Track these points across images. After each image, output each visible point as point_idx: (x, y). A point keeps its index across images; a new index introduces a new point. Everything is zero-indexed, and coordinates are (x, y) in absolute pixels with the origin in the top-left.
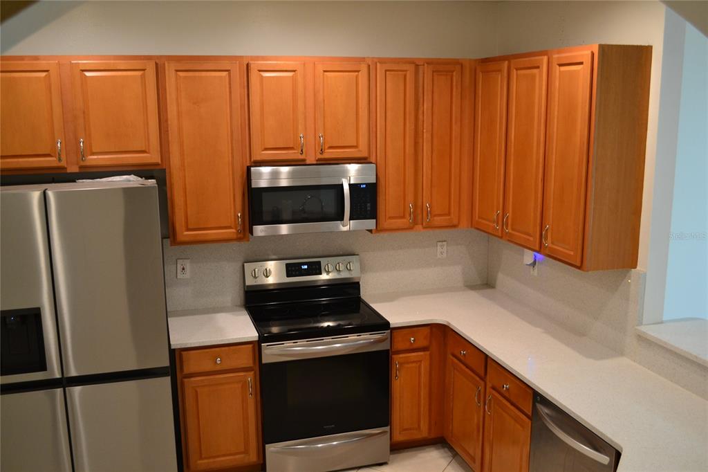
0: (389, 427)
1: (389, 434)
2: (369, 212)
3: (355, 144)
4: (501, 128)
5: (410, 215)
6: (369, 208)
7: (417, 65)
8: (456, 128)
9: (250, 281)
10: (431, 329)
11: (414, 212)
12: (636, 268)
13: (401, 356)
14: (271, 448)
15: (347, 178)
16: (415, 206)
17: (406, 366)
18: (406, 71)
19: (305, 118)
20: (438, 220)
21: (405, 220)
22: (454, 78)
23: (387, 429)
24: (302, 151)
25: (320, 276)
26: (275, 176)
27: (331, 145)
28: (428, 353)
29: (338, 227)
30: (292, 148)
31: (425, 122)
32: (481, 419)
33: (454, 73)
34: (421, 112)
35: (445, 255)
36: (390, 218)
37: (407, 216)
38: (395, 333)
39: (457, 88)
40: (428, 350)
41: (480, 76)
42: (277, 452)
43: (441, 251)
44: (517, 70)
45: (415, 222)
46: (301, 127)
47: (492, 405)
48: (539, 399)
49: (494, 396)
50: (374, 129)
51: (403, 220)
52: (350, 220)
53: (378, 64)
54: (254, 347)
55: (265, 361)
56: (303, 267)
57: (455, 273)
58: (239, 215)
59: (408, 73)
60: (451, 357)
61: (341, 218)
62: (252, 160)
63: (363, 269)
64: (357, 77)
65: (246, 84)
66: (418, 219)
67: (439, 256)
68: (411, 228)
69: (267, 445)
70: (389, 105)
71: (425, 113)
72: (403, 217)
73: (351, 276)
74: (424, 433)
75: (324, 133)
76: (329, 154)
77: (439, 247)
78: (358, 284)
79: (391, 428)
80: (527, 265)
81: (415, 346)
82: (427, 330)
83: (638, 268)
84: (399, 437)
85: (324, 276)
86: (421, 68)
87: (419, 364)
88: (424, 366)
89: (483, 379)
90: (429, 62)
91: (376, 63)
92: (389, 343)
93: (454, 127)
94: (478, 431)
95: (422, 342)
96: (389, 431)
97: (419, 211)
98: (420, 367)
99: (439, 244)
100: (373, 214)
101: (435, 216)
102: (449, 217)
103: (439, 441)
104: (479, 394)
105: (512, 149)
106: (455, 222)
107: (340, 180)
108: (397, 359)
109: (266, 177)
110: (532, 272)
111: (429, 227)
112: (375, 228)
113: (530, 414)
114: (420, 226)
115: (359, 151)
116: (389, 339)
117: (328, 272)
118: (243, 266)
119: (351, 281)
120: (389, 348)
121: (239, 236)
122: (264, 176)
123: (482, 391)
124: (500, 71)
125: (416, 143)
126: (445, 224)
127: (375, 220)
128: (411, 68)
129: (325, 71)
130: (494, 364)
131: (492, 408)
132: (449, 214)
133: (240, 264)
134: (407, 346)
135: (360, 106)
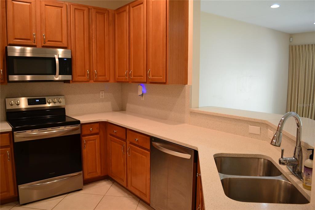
0: (82, 171)
1: (82, 175)
2: (68, 72)
3: (61, 40)
4: (126, 35)
5: (88, 75)
6: (68, 70)
7: (89, 9)
8: (106, 38)
9: (9, 107)
10: (100, 124)
11: (89, 74)
12: (187, 84)
13: (86, 137)
14: (21, 187)
15: (57, 55)
16: (90, 71)
17: (89, 142)
18: (84, 10)
19: (36, 26)
20: (100, 78)
21: (86, 77)
22: (105, 16)
23: (81, 172)
24: (34, 41)
25: (46, 105)
26: (23, 51)
27: (49, 40)
28: (98, 136)
29: (53, 78)
30: (29, 40)
31: (93, 34)
32: (125, 160)
33: (105, 14)
34: (91, 30)
35: (103, 97)
36: (79, 76)
37: (86, 75)
38: (83, 126)
39: (106, 21)
40: (99, 135)
41: (116, 16)
42: (25, 189)
43: (102, 95)
44: (133, 7)
45: (90, 79)
46: (34, 30)
47: (130, 151)
48: (153, 140)
49: (131, 146)
50: (70, 35)
51: (84, 77)
52: (59, 75)
53: (71, 5)
54: (10, 135)
55: (16, 141)
56: (36, 101)
57: (108, 105)
58: (2, 70)
59: (85, 11)
60: (109, 136)
61: (55, 74)
62: (8, 44)
63: (66, 103)
64: (61, 10)
65: (5, 6)
66: (91, 78)
67: (101, 98)
68: (88, 81)
69: (19, 186)
70: (76, 24)
71: (93, 30)
72: (85, 76)
73: (60, 105)
74: (99, 173)
75: (46, 34)
76: (48, 44)
77: (101, 94)
78: (64, 109)
79: (83, 172)
80: (140, 95)
81: (92, 133)
82: (97, 125)
83: (188, 84)
84: (87, 177)
85: (48, 105)
86: (91, 10)
87: (95, 141)
88: (97, 141)
89: (125, 140)
90: (94, 8)
91: (70, 5)
92: (80, 130)
93: (106, 37)
94: (124, 165)
95: (96, 131)
96: (82, 173)
97: (92, 74)
98: (95, 142)
99: (101, 92)
100: (70, 73)
101: (99, 76)
102: (105, 77)
103: (106, 177)
104: (124, 148)
105: (132, 42)
106: (108, 79)
107: (54, 55)
108: (84, 139)
109: (18, 51)
110: (142, 99)
111: (96, 81)
112: (71, 79)
113: (149, 148)
114: (92, 81)
115: (63, 44)
116: (80, 128)
117: (49, 103)
118: (5, 100)
119: (61, 108)
120: (80, 133)
121: (2, 81)
122: (17, 51)
123: (125, 146)
124: (125, 11)
125: (89, 43)
126: (103, 80)
127: (71, 76)
128: (86, 9)
129: (46, 5)
130: (130, 132)
131: (130, 153)
132: (105, 76)
133: (3, 100)
134: (88, 133)
135: (63, 23)
